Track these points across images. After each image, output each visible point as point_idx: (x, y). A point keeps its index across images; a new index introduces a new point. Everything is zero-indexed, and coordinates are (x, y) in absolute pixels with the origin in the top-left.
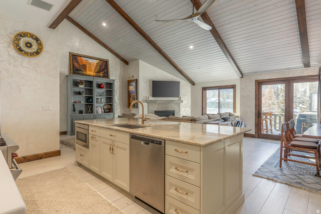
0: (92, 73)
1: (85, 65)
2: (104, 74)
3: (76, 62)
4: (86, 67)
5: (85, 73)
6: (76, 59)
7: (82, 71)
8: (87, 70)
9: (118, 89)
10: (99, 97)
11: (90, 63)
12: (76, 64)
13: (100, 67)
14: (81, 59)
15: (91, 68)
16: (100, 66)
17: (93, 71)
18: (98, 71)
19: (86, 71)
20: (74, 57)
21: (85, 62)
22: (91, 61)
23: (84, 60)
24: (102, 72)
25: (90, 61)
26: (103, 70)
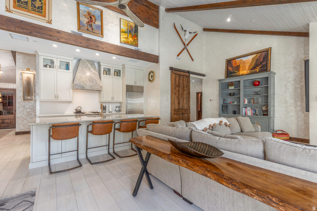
0: (245, 72)
1: (239, 65)
2: (261, 68)
3: (230, 66)
4: (240, 67)
5: (237, 74)
6: (230, 63)
7: (235, 73)
8: (240, 70)
9: (292, 82)
10: (255, 97)
11: (245, 62)
12: (230, 68)
13: (256, 62)
14: (236, 62)
15: (245, 66)
16: (257, 60)
17: (247, 69)
18: (253, 67)
19: (239, 72)
20: (229, 62)
21: (238, 63)
22: (246, 59)
23: (239, 61)
24: (258, 66)
25: (244, 59)
26: (261, 63)
